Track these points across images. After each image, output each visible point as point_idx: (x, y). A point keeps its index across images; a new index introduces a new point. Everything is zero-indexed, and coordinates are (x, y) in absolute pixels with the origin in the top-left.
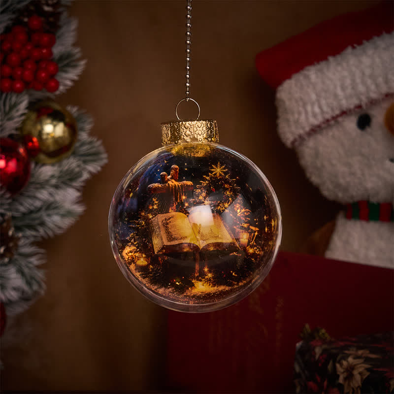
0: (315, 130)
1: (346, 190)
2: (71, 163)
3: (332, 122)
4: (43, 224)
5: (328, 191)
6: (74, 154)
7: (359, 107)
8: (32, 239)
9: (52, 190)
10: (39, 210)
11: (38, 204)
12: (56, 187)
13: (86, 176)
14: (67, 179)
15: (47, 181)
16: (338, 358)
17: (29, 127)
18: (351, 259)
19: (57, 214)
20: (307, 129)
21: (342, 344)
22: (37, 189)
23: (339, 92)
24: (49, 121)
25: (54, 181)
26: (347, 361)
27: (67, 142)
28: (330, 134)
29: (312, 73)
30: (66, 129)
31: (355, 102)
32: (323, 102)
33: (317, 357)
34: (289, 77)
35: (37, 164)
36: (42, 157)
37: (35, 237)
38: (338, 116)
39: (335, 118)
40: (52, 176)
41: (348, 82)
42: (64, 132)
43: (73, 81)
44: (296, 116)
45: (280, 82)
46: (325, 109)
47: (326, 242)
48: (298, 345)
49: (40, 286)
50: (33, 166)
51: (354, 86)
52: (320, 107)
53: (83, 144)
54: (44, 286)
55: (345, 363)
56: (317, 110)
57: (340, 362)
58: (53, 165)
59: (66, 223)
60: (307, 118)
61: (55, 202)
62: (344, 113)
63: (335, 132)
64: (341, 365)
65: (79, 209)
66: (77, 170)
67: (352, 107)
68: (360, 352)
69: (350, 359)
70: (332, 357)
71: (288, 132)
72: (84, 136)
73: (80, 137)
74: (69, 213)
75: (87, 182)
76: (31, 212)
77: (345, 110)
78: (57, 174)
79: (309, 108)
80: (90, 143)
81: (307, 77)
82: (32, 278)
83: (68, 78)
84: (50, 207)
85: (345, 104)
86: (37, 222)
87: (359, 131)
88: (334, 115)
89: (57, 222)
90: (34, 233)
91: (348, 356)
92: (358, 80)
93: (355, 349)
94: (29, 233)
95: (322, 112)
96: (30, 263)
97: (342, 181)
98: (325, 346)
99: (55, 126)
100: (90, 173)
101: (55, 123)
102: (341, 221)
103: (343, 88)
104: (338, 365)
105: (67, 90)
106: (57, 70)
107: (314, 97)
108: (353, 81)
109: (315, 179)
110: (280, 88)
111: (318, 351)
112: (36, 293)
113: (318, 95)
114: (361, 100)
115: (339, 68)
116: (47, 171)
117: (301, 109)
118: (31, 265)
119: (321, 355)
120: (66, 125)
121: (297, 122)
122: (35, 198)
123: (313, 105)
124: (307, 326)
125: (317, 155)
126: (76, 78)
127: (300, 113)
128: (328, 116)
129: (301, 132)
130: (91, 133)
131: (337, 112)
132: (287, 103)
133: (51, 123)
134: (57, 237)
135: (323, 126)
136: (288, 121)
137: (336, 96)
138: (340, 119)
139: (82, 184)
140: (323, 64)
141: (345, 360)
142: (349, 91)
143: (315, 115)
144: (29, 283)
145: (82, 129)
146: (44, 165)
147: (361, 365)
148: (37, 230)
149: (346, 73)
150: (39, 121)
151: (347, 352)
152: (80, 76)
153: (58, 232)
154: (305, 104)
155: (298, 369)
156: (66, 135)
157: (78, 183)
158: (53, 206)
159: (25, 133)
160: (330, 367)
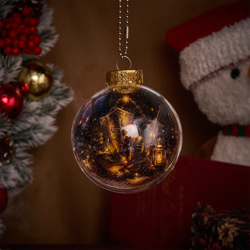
0: (204, 79)
1: (223, 117)
2: (49, 100)
3: (215, 74)
4: (31, 138)
5: (212, 117)
6: (51, 94)
7: (232, 64)
8: (24, 148)
9: (37, 117)
10: (29, 129)
11: (28, 126)
12: (40, 115)
13: (58, 108)
14: (47, 110)
15: (34, 111)
16: (219, 224)
17: (22, 77)
18: (227, 161)
19: (40, 132)
20: (199, 78)
21: (221, 214)
22: (28, 116)
23: (220, 56)
24: (35, 73)
25: (38, 111)
26: (225, 226)
27: (47, 86)
28: (214, 81)
29: (202, 43)
30: (46, 78)
31: (229, 61)
32: (209, 61)
33: (205, 222)
34: (187, 45)
35: (27, 100)
36: (31, 96)
37: (26, 146)
38: (218, 70)
39: (217, 71)
40: (37, 108)
41: (225, 48)
42: (45, 80)
43: (50, 48)
44: (192, 70)
45: (182, 49)
46: (210, 65)
47: (211, 150)
48: (193, 215)
49: (30, 178)
50: (25, 101)
51: (229, 51)
52: (208, 65)
53: (57, 88)
54: (32, 178)
55: (223, 227)
56: (205, 66)
57: (219, 226)
58: (38, 101)
59: (46, 138)
60: (199, 71)
61: (39, 125)
62: (222, 68)
63: (216, 80)
64: (221, 228)
65: (54, 129)
66: (53, 104)
67: (228, 64)
68: (233, 220)
69: (226, 224)
70: (215, 223)
71: (187, 80)
72: (57, 83)
73: (55, 84)
74: (47, 132)
75: (59, 112)
76: (24, 131)
77: (223, 65)
78: (40, 107)
79: (200, 65)
80: (62, 87)
81: (199, 45)
82: (25, 173)
83: (47, 46)
84: (36, 127)
85: (223, 63)
86: (27, 137)
87: (232, 80)
88: (216, 69)
89: (40, 137)
90: (25, 144)
91: (225, 222)
92: (231, 47)
93: (229, 218)
94: (23, 144)
95: (209, 67)
96: (23, 163)
97: (221, 111)
98: (210, 216)
99: (39, 76)
100: (61, 106)
101: (39, 74)
102: (220, 137)
103: (222, 52)
104: (218, 228)
105: (47, 53)
106: (40, 41)
107: (203, 58)
108: (228, 48)
109: (204, 110)
110: (182, 52)
111: (206, 219)
112: (27, 182)
113: (206, 57)
114: (233, 60)
115: (220, 40)
116: (34, 105)
117: (195, 65)
118: (23, 165)
119: (208, 221)
120: (46, 75)
121: (192, 74)
122: (26, 122)
123: (203, 63)
124: (199, 203)
125: (205, 94)
126: (52, 46)
127: (194, 68)
128: (212, 70)
129: (195, 80)
130: (62, 81)
131: (218, 68)
132: (187, 62)
133: (37, 75)
134: (40, 147)
135: (209, 76)
136: (187, 73)
137: (217, 57)
138: (220, 72)
139: (56, 113)
140: (209, 37)
141: (223, 225)
142: (226, 54)
143: (204, 69)
144: (22, 176)
145: (56, 79)
146: (32, 101)
147: (233, 228)
148: (27, 143)
149: (223, 43)
150: (29, 73)
151: (224, 220)
152: (55, 45)
153: (42, 143)
154: (197, 63)
155: (193, 230)
156: (46, 82)
157: (54, 113)
158: (38, 127)
159: (20, 81)
160: (213, 229)
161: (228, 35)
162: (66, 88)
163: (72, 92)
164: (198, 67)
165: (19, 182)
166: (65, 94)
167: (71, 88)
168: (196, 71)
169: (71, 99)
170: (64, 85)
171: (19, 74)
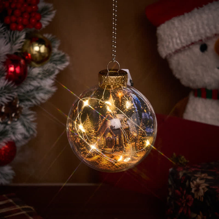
0: (177, 51)
1: (194, 82)
2: (48, 66)
3: (187, 48)
4: (34, 98)
5: (184, 82)
6: (51, 61)
7: (201, 40)
9: (39, 80)
10: (32, 91)
11: (32, 88)
12: (41, 79)
13: (57, 72)
14: (47, 74)
15: (36, 76)
16: (192, 180)
17: (26, 48)
19: (42, 93)
20: (173, 51)
21: (193, 169)
22: (31, 80)
23: (191, 33)
24: (37, 45)
25: (40, 76)
26: (196, 181)
27: (47, 55)
28: (186, 53)
29: (176, 21)
30: (46, 48)
31: (198, 38)
32: (182, 38)
33: (181, 177)
34: (163, 22)
35: (30, 67)
36: (33, 63)
37: (30, 105)
38: (189, 45)
40: (39, 74)
41: (195, 27)
42: (45, 50)
43: (49, 21)
44: (167, 44)
45: (159, 25)
46: (183, 41)
47: (184, 108)
49: (34, 132)
50: (28, 68)
51: (198, 30)
52: (180, 40)
53: (55, 55)
54: (36, 131)
55: (195, 182)
56: (178, 41)
57: (192, 181)
58: (40, 67)
59: (46, 97)
60: (173, 45)
61: (41, 86)
62: (193, 44)
63: (188, 53)
64: (193, 183)
65: (54, 89)
66: (52, 70)
67: (197, 40)
68: (203, 175)
69: (198, 180)
70: (189, 178)
71: (164, 52)
72: (55, 50)
73: (53, 51)
74: (48, 92)
75: (57, 75)
76: (28, 92)
77: (193, 42)
78: (41, 72)
79: (174, 40)
80: (59, 54)
81: (173, 24)
82: (29, 128)
84: (38, 89)
85: (193, 39)
86: (32, 97)
87: (201, 53)
88: (188, 44)
89: (41, 96)
90: (30, 103)
91: (197, 178)
92: (200, 27)
93: (200, 173)
94: (27, 103)
95: (181, 42)
96: (28, 119)
97: (192, 78)
98: (184, 171)
99: (40, 47)
100: (60, 70)
101: (40, 45)
102: (192, 98)
103: (192, 31)
104: (191, 183)
105: (46, 26)
107: (177, 34)
108: (198, 27)
109: (177, 76)
110: (158, 28)
111: (181, 174)
112: (32, 135)
113: (179, 34)
114: (202, 37)
115: (190, 20)
116: (36, 70)
117: (170, 40)
118: (28, 121)
119: (182, 176)
120: (46, 46)
121: (168, 47)
122: (30, 84)
123: (176, 39)
124: (174, 154)
125: (179, 64)
127: (169, 42)
128: (184, 45)
129: (170, 52)
130: (59, 49)
131: (189, 43)
132: (163, 36)
133: (38, 46)
134: (42, 104)
135: (182, 49)
136: (163, 46)
137: (188, 35)
138: (191, 47)
139: (55, 77)
140: (181, 17)
141: (195, 180)
142: (196, 32)
143: (177, 44)
144: (28, 131)
145: (54, 47)
146: (34, 67)
147: (203, 184)
148: (31, 101)
149: (194, 23)
150: (31, 45)
151: (196, 175)
152: (52, 19)
153: (43, 102)
154: (172, 38)
155: (170, 182)
156: (46, 51)
157: (53, 77)
158: (40, 88)
159: (24, 51)
160: (187, 183)
161: (197, 16)
162: (63, 54)
163: (68, 58)
164: (173, 42)
165: (25, 135)
166: (62, 60)
167: (66, 55)
168: (171, 45)
169: (67, 64)
170: (61, 52)
171: (23, 46)
